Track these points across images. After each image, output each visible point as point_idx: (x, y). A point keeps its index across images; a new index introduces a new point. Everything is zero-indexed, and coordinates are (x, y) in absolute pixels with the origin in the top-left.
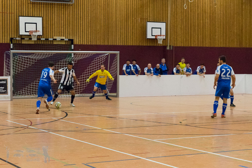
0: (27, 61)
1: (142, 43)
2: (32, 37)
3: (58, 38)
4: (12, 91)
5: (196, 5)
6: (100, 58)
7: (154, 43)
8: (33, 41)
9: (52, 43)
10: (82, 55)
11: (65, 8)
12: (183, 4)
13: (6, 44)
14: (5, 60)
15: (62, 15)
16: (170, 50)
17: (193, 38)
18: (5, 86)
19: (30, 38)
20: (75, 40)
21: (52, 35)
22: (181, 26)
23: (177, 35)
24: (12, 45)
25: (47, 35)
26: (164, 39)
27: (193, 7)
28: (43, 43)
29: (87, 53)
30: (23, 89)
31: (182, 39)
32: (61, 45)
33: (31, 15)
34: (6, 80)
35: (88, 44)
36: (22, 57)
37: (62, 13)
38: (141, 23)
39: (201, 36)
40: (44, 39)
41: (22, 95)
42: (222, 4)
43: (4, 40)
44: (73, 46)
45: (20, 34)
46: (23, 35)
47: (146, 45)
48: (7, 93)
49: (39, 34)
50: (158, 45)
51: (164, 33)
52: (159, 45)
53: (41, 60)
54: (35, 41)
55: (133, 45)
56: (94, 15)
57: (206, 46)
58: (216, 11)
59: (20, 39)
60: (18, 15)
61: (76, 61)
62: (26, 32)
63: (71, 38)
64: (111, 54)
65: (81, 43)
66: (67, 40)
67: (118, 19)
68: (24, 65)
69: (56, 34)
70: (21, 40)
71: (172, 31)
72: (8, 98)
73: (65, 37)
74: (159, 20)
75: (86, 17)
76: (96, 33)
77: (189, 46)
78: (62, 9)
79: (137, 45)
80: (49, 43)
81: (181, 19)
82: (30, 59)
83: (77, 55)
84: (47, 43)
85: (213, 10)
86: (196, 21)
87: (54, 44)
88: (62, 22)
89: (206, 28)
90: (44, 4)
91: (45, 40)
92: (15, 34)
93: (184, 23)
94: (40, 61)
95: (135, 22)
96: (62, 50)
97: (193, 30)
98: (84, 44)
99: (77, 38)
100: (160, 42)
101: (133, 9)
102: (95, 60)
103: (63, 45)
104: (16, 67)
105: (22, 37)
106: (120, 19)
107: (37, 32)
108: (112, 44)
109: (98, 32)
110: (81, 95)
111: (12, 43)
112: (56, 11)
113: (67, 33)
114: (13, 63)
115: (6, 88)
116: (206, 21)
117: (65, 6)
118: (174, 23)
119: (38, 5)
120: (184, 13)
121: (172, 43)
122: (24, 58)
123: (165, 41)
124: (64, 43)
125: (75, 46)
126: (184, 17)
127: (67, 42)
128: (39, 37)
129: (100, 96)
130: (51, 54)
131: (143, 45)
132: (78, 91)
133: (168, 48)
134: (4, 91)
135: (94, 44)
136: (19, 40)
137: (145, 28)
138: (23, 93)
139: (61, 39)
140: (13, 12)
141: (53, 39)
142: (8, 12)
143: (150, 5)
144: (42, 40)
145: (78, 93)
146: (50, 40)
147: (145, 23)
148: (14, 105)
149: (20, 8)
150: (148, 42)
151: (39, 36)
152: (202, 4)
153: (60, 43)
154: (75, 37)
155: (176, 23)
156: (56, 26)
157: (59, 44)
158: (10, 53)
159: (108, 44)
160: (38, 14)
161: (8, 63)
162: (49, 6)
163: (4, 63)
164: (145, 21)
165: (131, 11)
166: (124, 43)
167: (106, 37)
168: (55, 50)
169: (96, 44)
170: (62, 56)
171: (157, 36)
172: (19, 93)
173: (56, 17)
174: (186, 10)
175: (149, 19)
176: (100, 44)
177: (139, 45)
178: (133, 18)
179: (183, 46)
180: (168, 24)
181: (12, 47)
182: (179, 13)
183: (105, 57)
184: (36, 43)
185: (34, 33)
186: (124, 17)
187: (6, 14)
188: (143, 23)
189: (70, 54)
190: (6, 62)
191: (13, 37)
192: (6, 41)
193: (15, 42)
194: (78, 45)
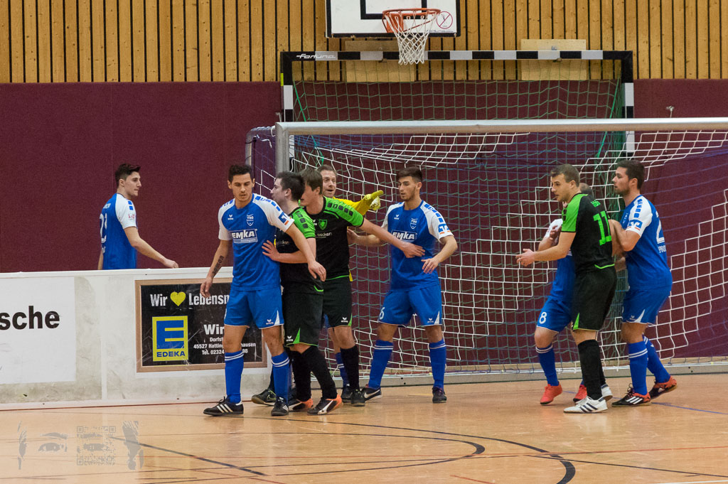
2: (400, 45)
3: (547, 49)
8: (407, 66)
9: (511, 76)
10: (680, 137)
13: (258, 85)
19: (391, 50)
20: (643, 55)
21: (510, 30)
24: (288, 91)
25: (485, 31)
28: (461, 76)
29: (709, 127)
32: (564, 83)
35: (714, 75)
40: (468, 55)
43: (244, 67)
44: (629, 88)
45: (334, 31)
46: (349, 35)
48: (259, 359)
49: (439, 30)
54: (417, 66)
59: (332, 57)
62: (364, 16)
63: (620, 47)
65: (679, 74)
66: (597, 55)
69: (534, 25)
70: (342, 66)
73: (585, 41)
80: (498, 76)
83: (651, 138)
84: (486, 76)
87: (523, 79)
91: (470, 58)
96: (572, 115)
98: (691, 76)
99: (655, 42)
103: (574, 84)
105: (347, 49)
107: (430, 17)
111: (288, 81)
113: (595, 17)
124: (579, 75)
125: (641, 87)
127: (598, 67)
128: (438, 49)
130: (502, 139)
136: (328, 62)
139: (564, 55)
141: (522, 56)
144: (455, 61)
146: (504, 61)
151: (438, 39)
153: (555, 75)
154: (643, 38)
157: (554, 83)
158: (274, 141)
170: (571, 147)
181: (288, 104)
184: (424, 77)
185: (409, 23)
189: (617, 137)
191: (295, 48)
192: (257, 71)
193: (308, 76)
194: (660, 83)
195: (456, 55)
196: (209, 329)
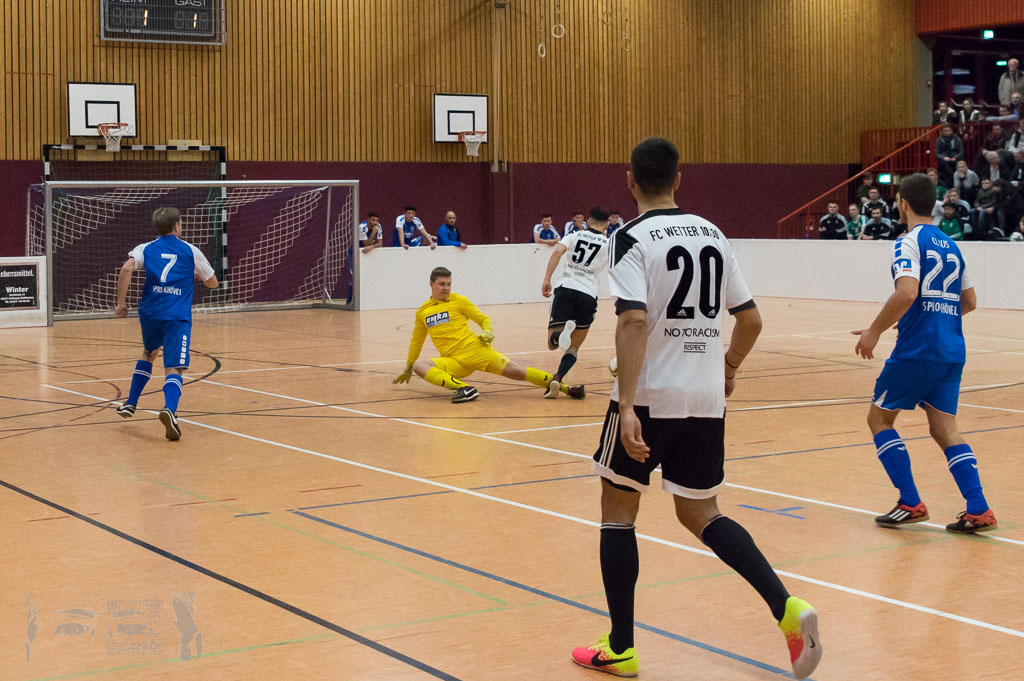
0: (95, 210)
1: (421, 155)
2: (107, 142)
3: (182, 145)
4: (51, 299)
5: (572, 47)
6: (302, 200)
7: (454, 156)
8: (109, 153)
9: (163, 158)
10: (252, 190)
11: (199, 59)
12: (534, 42)
13: (31, 162)
14: (29, 210)
15: (193, 78)
16: (500, 173)
17: (564, 139)
18: (31, 284)
19: (100, 144)
20: (230, 149)
21: (163, 135)
22: (529, 106)
23: (520, 130)
24: (47, 165)
25: (150, 135)
26: (483, 143)
27: (563, 53)
28: (137, 158)
29: (267, 185)
30: (81, 293)
31: (535, 142)
32: (190, 162)
33: (104, 80)
34: (35, 266)
35: (266, 159)
36: (79, 200)
37: (193, 71)
38: (417, 98)
39: (588, 132)
40: (140, 148)
41: (79, 309)
42: (642, 42)
43: (24, 153)
44: (223, 165)
45: (71, 134)
46: (79, 136)
47: (434, 160)
48: (36, 305)
49: (126, 134)
50: (465, 161)
51: (482, 126)
52: (470, 160)
53: (133, 207)
54: (114, 153)
55: (397, 160)
56: (284, 77)
57: (602, 161)
58: (628, 60)
59: (70, 147)
60: (64, 80)
61: (234, 209)
62: (88, 127)
63: (219, 144)
64: (336, 189)
65: (249, 158)
66: (207, 148)
67: (352, 86)
68: (85, 223)
69: (175, 133)
70: (75, 152)
71: (505, 118)
72: (40, 318)
73: (200, 141)
74: (469, 90)
75: (260, 84)
76: (290, 128)
77: (555, 160)
78: (193, 62)
79: (407, 160)
80: (156, 158)
81: (529, 85)
82: (101, 204)
83: (239, 191)
84: (150, 158)
85: (620, 61)
86: (573, 91)
87: (169, 160)
88: (193, 97)
89: (602, 109)
90: (139, 48)
91: (142, 149)
92: (57, 133)
93: (539, 97)
94: (129, 211)
95: (401, 95)
96: (194, 179)
97: (564, 115)
98: (255, 159)
99: (237, 142)
100: (473, 152)
101: (395, 58)
102: (290, 204)
103: (195, 163)
104: (61, 229)
105: (78, 143)
106: (357, 88)
107: (122, 128)
108: (335, 159)
109: (296, 125)
110: (252, 305)
111: (47, 160)
112: (174, 67)
113: (206, 129)
114: (54, 219)
115: (33, 292)
116: (601, 91)
117: (199, 53)
118: (510, 99)
119: (123, 50)
120: (539, 70)
121: (506, 155)
122: (86, 202)
123: (485, 151)
124: (198, 159)
125: (229, 165)
126: (539, 80)
127: (208, 154)
128: (126, 144)
129: (303, 308)
130: (163, 191)
131: (424, 160)
132: (242, 295)
133: (495, 169)
134: (27, 299)
135: (284, 159)
136: (68, 151)
137: (428, 110)
138: (82, 304)
139: (190, 148)
140: (50, 71)
141: (169, 148)
142: (36, 71)
143: (443, 48)
144: (134, 151)
145: (242, 301)
146: (160, 152)
147: (428, 99)
148: (57, 340)
149: (70, 58)
150: (439, 153)
151: (126, 139)
152: (587, 44)
153: (186, 158)
154: (230, 140)
155: (515, 96)
156: (174, 110)
157: (186, 162)
158: (43, 189)
159: (324, 160)
160: (123, 77)
161: (39, 219)
162: (155, 52)
163: (25, 219)
164: (428, 94)
165: (389, 64)
166: (369, 155)
167: (318, 140)
168: (174, 179)
169: (290, 159)
170: (194, 195)
171: (463, 133)
172: (72, 302)
173: (174, 81)
174: (544, 60)
175: (438, 86)
176: (301, 159)
177: (412, 160)
178: (396, 85)
179: (536, 161)
180: (495, 101)
181: (47, 172)
182: (524, 68)
183: (317, 197)
184: (118, 158)
185: (111, 131)
186: (369, 84)
187: (30, 77)
188: (423, 97)
189: (217, 190)
190: (32, 215)
191: (51, 143)
192: (31, 154)
193: (58, 157)
194: (239, 162)
195: (135, 148)
196: (9, 290)
